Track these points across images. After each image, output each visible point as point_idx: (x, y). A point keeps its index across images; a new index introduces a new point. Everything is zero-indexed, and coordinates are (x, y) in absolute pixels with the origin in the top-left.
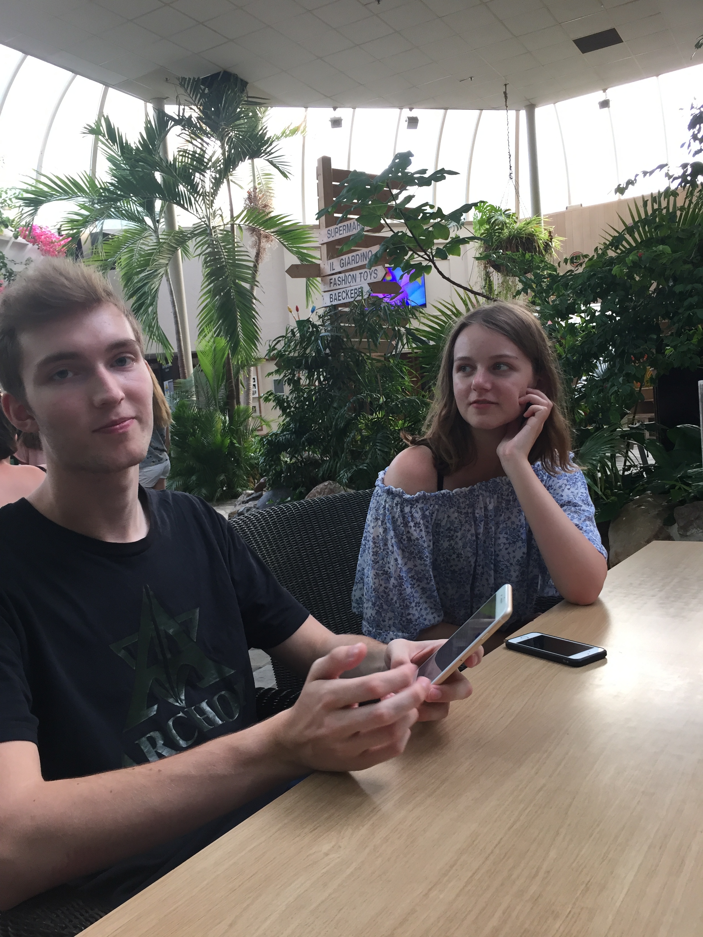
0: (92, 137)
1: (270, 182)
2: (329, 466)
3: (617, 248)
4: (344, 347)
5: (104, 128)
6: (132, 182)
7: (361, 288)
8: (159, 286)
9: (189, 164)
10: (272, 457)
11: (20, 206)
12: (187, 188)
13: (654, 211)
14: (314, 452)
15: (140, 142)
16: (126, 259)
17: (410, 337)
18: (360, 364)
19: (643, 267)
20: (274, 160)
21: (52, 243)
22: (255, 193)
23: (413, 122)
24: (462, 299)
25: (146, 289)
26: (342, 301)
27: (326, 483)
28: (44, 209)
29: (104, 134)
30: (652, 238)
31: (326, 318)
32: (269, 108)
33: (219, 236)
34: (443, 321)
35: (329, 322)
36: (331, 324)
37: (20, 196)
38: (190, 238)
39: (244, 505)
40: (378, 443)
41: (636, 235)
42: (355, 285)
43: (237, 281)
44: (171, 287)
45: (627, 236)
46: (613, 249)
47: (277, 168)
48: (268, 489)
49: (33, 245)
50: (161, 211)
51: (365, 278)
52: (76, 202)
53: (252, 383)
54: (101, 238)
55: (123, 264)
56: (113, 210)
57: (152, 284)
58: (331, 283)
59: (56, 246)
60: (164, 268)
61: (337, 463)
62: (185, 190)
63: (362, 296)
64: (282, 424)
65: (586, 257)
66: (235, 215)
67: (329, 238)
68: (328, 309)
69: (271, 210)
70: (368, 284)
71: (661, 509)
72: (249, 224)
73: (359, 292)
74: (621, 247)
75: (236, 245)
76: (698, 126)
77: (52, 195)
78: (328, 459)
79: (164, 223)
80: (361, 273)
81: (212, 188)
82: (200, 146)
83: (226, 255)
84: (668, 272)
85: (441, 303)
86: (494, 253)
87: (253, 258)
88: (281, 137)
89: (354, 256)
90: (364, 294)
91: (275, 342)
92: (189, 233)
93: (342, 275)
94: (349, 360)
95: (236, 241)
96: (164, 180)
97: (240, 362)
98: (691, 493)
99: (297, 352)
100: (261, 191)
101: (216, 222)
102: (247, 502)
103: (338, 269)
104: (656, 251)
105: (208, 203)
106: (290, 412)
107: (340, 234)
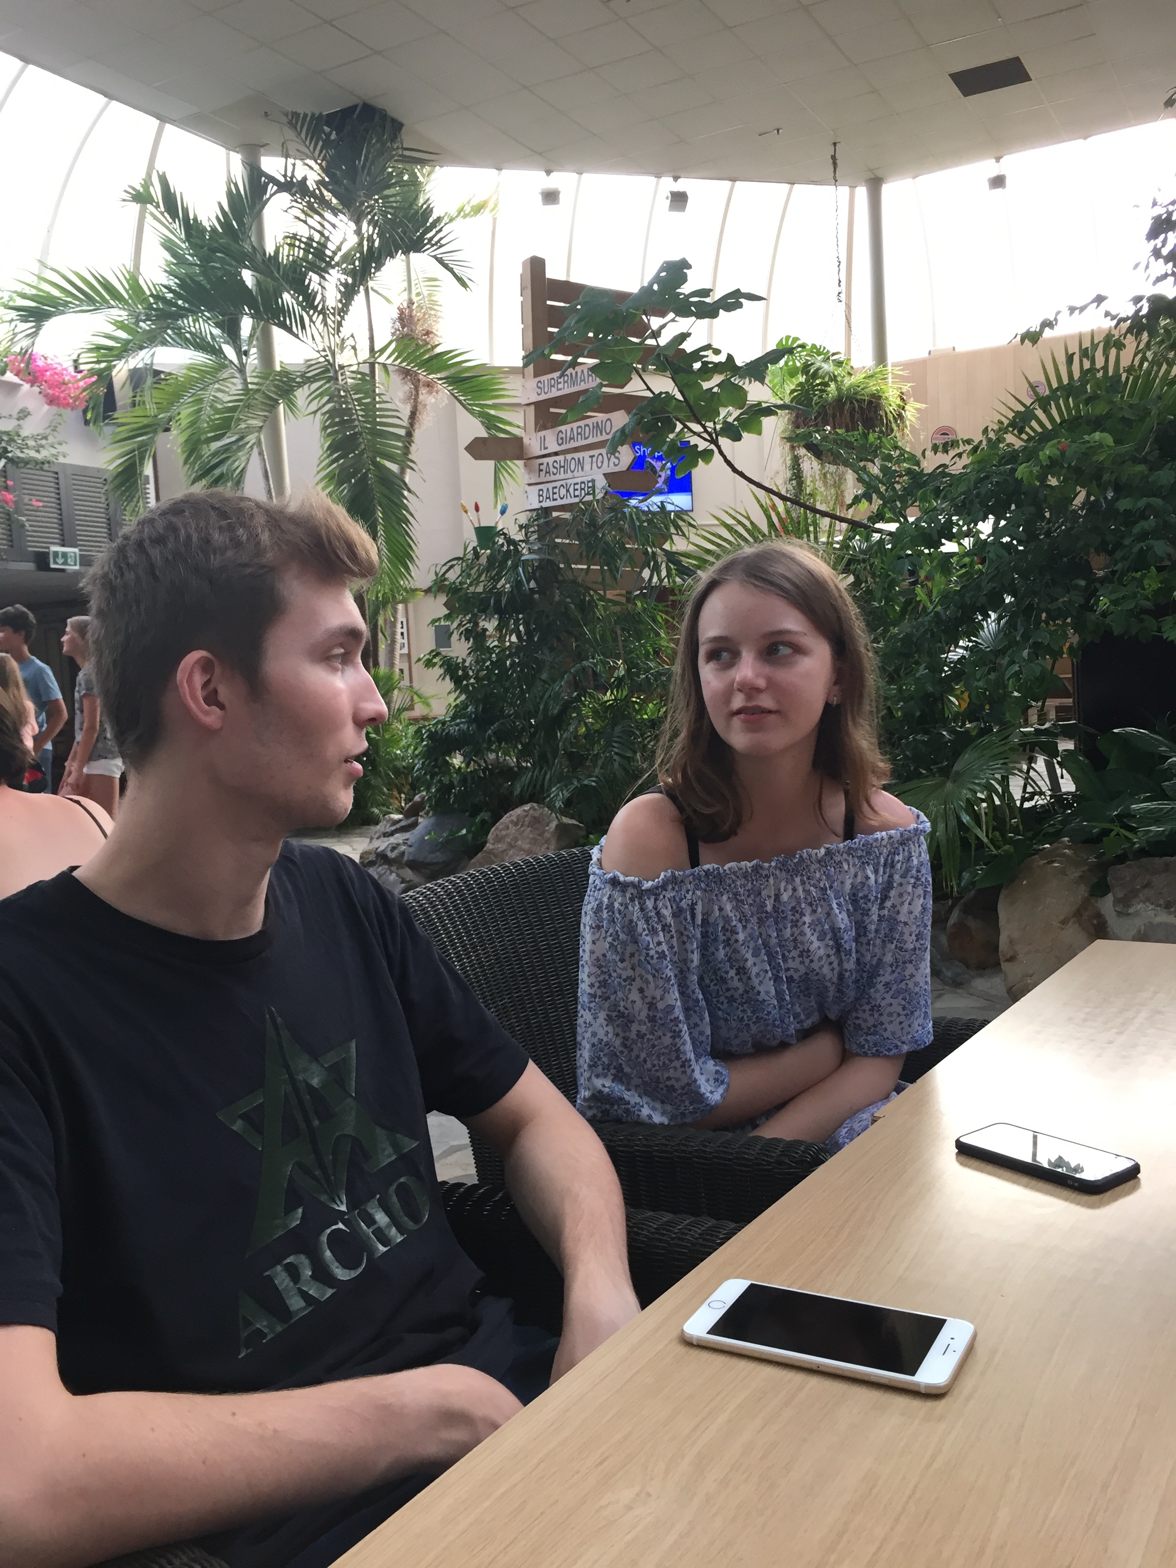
0: (136, 207)
1: (435, 293)
2: (532, 776)
3: (1021, 431)
4: (560, 578)
5: (156, 191)
6: (202, 285)
7: (593, 481)
8: (247, 464)
9: (301, 259)
10: (436, 760)
11: (12, 320)
12: (297, 299)
13: (1084, 373)
14: (506, 754)
15: (218, 218)
16: (190, 415)
17: (672, 566)
18: (586, 608)
19: (1066, 466)
20: (446, 258)
21: (64, 383)
22: (411, 311)
23: (679, 200)
24: (762, 506)
25: (223, 469)
26: (559, 502)
27: (527, 807)
28: (50, 326)
29: (158, 203)
30: (1078, 417)
31: (532, 529)
32: (437, 168)
33: (350, 381)
34: (729, 542)
35: (536, 536)
36: (540, 539)
37: (11, 303)
38: (300, 385)
39: (386, 839)
40: (616, 742)
41: (1054, 412)
42: (581, 476)
43: (378, 459)
44: (265, 465)
45: (1039, 413)
46: (1016, 432)
47: (451, 271)
48: (427, 813)
49: (32, 386)
50: (251, 336)
51: (599, 465)
52: (107, 316)
53: (399, 630)
54: (150, 380)
55: (184, 423)
56: (169, 331)
57: (235, 461)
58: (541, 470)
59: (69, 389)
60: (256, 434)
61: (546, 773)
62: (294, 302)
63: (594, 494)
64: (453, 704)
65: (969, 444)
66: (377, 348)
67: (539, 395)
68: (535, 514)
69: (440, 340)
70: (604, 474)
71: (1086, 868)
72: (401, 363)
73: (589, 487)
74: (1027, 429)
75: (377, 399)
76: (1162, 236)
77: (66, 304)
78: (529, 764)
79: (256, 356)
80: (592, 457)
81: (341, 301)
82: (319, 227)
83: (362, 416)
84: (1106, 477)
85: (727, 512)
86: (817, 431)
87: (405, 423)
88: (457, 217)
89: (580, 427)
90: (597, 491)
91: (445, 568)
92: (298, 376)
93: (560, 458)
94: (569, 600)
95: (377, 391)
96: (258, 283)
97: (380, 595)
98: (1135, 843)
99: (482, 584)
100: (420, 307)
101: (342, 359)
102: (392, 834)
103: (553, 447)
104: (1089, 442)
105: (333, 326)
106: (467, 685)
107: (558, 390)
